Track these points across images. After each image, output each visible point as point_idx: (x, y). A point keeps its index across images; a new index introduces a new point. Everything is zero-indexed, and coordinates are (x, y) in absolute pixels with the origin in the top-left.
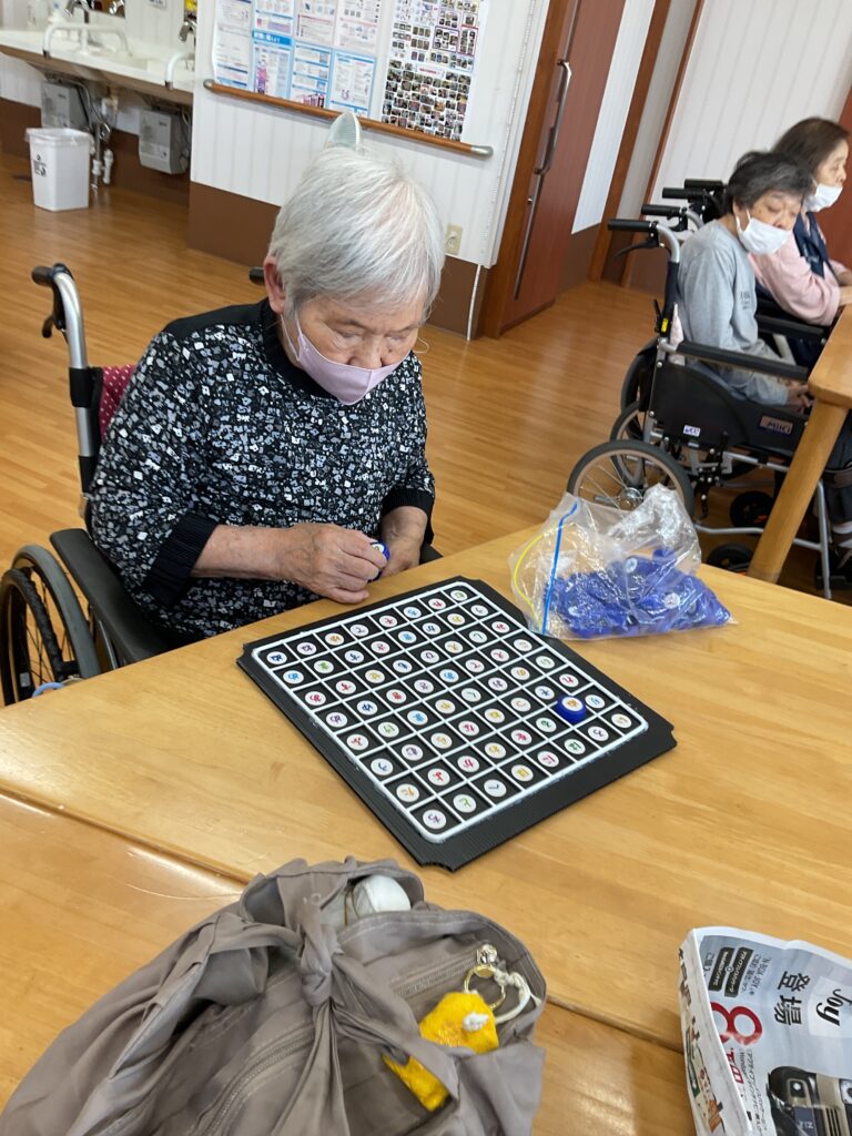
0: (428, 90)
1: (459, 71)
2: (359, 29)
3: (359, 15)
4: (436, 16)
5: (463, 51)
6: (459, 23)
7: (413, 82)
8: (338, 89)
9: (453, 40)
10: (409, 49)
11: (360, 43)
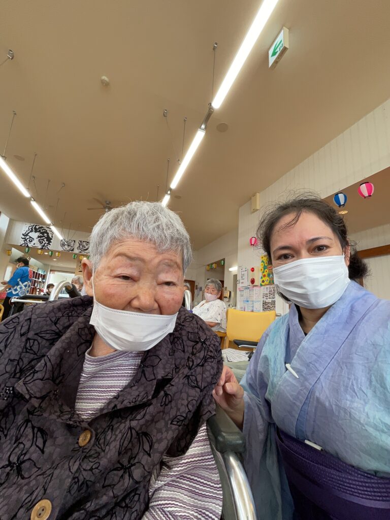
1: (273, 300)
2: (258, 296)
6: (272, 291)
7: (267, 304)
9: (272, 294)
10: (265, 298)
11: (258, 299)
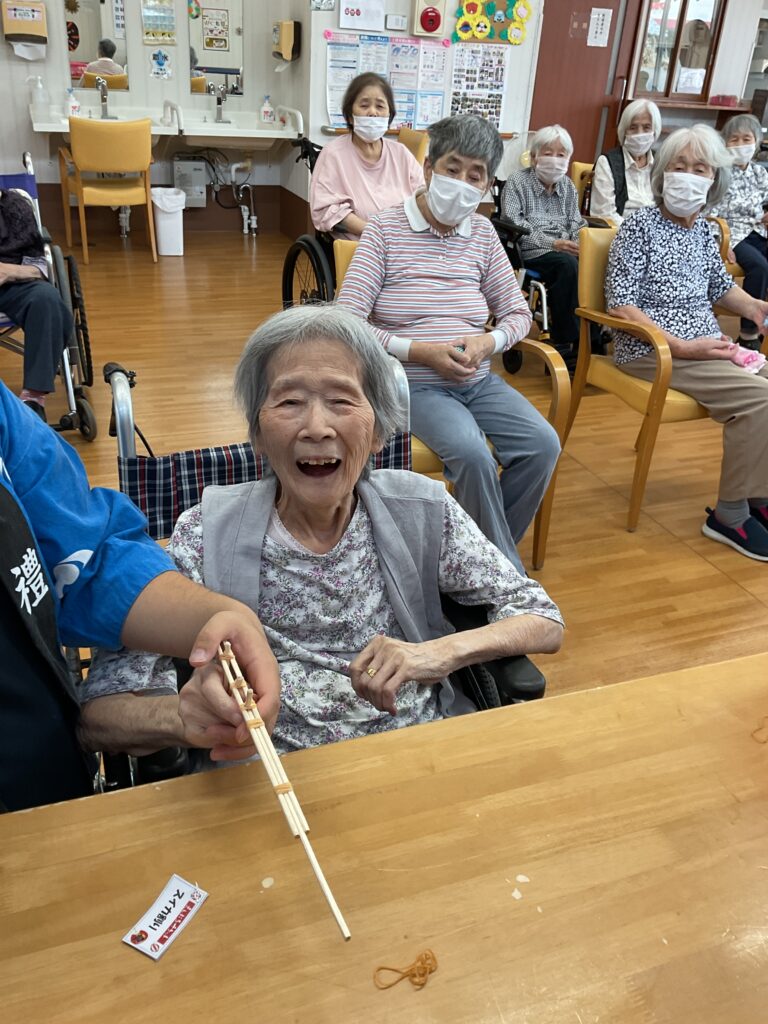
0: (477, 107)
1: (495, 92)
2: (433, 76)
3: (432, 67)
4: (480, 61)
5: (497, 80)
6: (494, 63)
7: (469, 103)
8: (421, 115)
9: (491, 74)
10: (464, 83)
11: (434, 85)
